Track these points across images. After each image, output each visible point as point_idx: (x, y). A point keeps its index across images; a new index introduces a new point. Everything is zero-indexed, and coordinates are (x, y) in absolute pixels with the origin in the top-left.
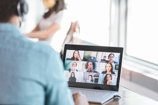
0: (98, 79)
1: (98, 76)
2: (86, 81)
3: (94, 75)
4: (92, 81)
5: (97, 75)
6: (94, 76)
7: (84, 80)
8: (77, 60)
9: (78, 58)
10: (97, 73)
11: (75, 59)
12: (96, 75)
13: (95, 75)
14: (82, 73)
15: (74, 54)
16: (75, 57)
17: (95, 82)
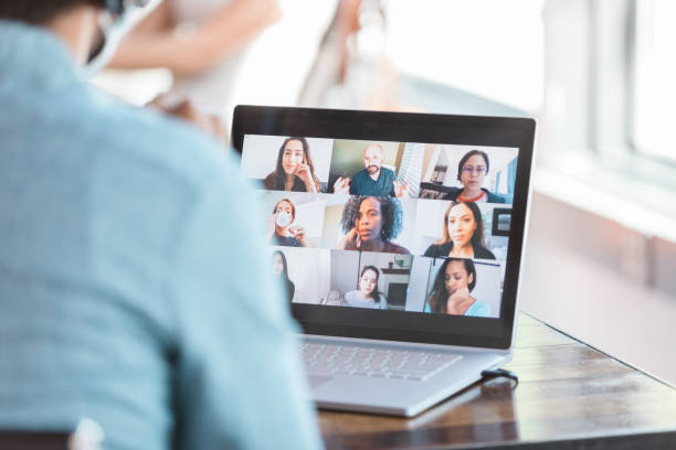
0: (405, 286)
1: (407, 272)
2: (342, 296)
3: (387, 267)
4: (375, 295)
5: (401, 263)
6: (385, 271)
7: (335, 294)
8: (300, 186)
9: (302, 177)
10: (400, 257)
11: (290, 184)
12: (396, 267)
13: (391, 264)
14: (325, 257)
15: (285, 158)
16: (289, 171)
17: (390, 300)
